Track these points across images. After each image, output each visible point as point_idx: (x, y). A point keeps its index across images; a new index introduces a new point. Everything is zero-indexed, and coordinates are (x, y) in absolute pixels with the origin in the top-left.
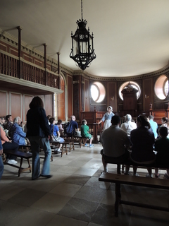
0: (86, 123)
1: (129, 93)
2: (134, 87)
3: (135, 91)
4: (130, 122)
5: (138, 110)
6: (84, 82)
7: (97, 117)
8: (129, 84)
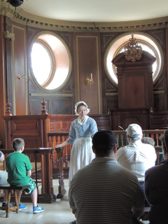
0: (22, 147)
1: (133, 64)
2: (145, 48)
3: (146, 60)
4: (138, 143)
5: (156, 108)
6: (11, 35)
7: (49, 130)
8: (133, 41)
